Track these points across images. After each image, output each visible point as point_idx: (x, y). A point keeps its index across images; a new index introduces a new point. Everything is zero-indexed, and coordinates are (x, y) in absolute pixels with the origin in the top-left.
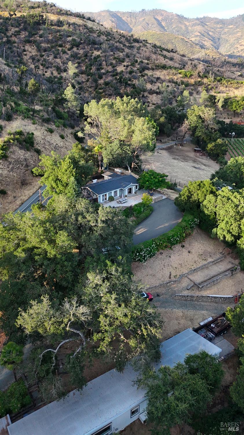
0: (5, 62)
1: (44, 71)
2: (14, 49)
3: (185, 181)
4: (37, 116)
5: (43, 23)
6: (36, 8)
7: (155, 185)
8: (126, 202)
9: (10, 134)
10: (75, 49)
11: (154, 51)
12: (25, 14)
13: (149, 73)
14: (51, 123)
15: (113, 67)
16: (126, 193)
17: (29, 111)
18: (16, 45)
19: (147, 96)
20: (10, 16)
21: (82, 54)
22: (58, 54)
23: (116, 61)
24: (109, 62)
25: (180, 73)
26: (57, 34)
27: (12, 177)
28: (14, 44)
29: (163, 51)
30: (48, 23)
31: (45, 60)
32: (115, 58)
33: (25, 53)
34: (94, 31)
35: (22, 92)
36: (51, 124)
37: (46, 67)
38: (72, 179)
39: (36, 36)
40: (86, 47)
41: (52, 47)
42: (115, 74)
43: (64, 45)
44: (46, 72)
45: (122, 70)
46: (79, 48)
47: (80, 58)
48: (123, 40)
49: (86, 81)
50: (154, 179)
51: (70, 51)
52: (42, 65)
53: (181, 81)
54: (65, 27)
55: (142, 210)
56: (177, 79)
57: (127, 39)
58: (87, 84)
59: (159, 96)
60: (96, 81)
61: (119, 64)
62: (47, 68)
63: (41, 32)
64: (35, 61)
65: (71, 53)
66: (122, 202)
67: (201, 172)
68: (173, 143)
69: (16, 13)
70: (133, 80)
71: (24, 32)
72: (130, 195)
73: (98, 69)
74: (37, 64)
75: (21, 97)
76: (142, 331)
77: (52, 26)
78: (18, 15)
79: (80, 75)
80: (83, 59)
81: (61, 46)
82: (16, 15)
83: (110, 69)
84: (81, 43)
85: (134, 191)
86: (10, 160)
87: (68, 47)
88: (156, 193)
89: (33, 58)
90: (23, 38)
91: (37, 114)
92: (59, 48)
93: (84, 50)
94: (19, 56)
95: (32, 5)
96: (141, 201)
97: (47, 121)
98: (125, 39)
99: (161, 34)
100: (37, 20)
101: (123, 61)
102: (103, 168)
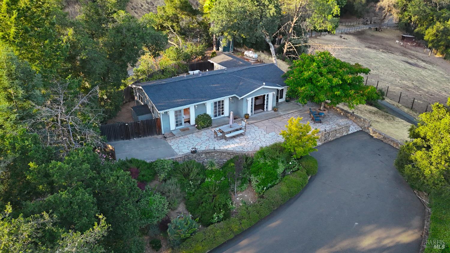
3: (397, 86)
7: (330, 94)
8: (241, 134)
16: (248, 108)
50: (330, 76)
55: (281, 169)
66: (227, 136)
67: (424, 73)
68: (365, 28)
72: (260, 112)
85: (270, 103)
88: (331, 113)
96: (281, 139)
102: (221, 49)
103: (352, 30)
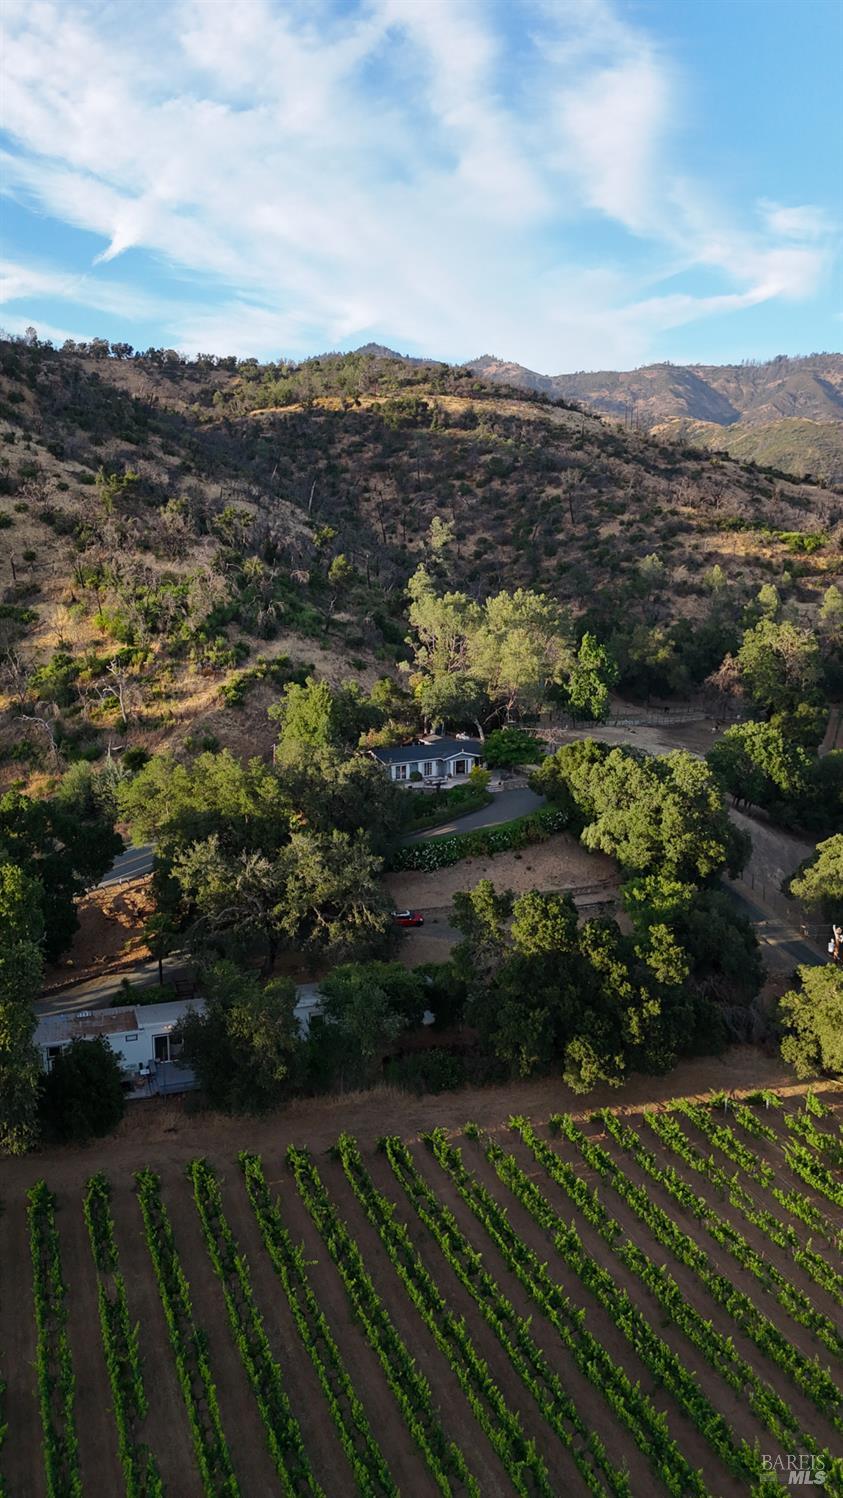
0: (307, 519)
1: (407, 537)
2: (343, 486)
4: (338, 634)
5: (422, 422)
6: (419, 383)
9: (261, 663)
10: (496, 484)
11: (743, 480)
12: (382, 401)
13: (689, 541)
14: (367, 650)
15: (591, 526)
17: (320, 622)
18: (348, 476)
19: (669, 600)
20: (343, 409)
21: (514, 496)
22: (451, 495)
23: (602, 510)
24: (581, 514)
25: (783, 542)
26: (456, 449)
27: (247, 744)
28: (343, 475)
29: (775, 480)
30: (437, 421)
31: (413, 511)
32: (599, 504)
33: (367, 495)
34: (567, 433)
35: (317, 584)
36: (365, 652)
37: (413, 527)
38: (325, 718)
39: (401, 454)
40: (527, 477)
41: (438, 480)
42: (591, 543)
43: (468, 474)
44: (411, 541)
45: (612, 532)
46: (508, 481)
47: (504, 505)
48: (650, 453)
49: (510, 563)
51: (481, 487)
52: (403, 523)
53: (784, 560)
54: (481, 431)
56: (772, 557)
57: (663, 451)
58: (512, 570)
59: (705, 601)
60: (534, 562)
61: (610, 517)
62: (416, 531)
63: (416, 444)
64: (389, 514)
65: (483, 492)
69: (359, 400)
70: (637, 558)
71: (371, 446)
73: (549, 533)
74: (392, 521)
75: (312, 593)
76: (353, 916)
77: (446, 428)
78: (366, 402)
79: (500, 547)
80: (514, 506)
81: (460, 476)
82: (359, 404)
83: (580, 530)
84: (515, 469)
86: (248, 711)
87: (478, 478)
89: (383, 509)
90: (367, 459)
91: (339, 630)
92: (455, 482)
93: (520, 485)
94: (350, 503)
95: (409, 377)
97: (356, 644)
98: (657, 451)
99: (829, 425)
100: (410, 414)
101: (622, 508)
102: (432, 732)
103: (666, 721)
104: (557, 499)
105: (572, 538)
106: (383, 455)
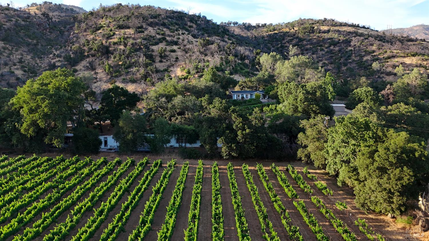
10: (332, 48)
13: (395, 60)
15: (361, 57)
19: (383, 77)
20: (289, 31)
21: (337, 50)
22: (317, 51)
23: (366, 53)
24: (358, 54)
26: (321, 39)
30: (316, 32)
32: (365, 51)
40: (342, 45)
41: (314, 47)
42: (360, 62)
43: (323, 45)
45: (368, 59)
46: (336, 46)
47: (333, 53)
48: (394, 40)
54: (330, 34)
56: (427, 64)
57: (399, 39)
61: (368, 55)
65: (327, 50)
69: (294, 28)
73: (346, 60)
77: (319, 34)
78: (296, 29)
80: (337, 53)
81: (321, 46)
83: (357, 59)
84: (339, 43)
87: (326, 46)
92: (319, 48)
93: (340, 47)
98: (397, 39)
104: (351, 50)
105: (354, 61)
106: (298, 42)
